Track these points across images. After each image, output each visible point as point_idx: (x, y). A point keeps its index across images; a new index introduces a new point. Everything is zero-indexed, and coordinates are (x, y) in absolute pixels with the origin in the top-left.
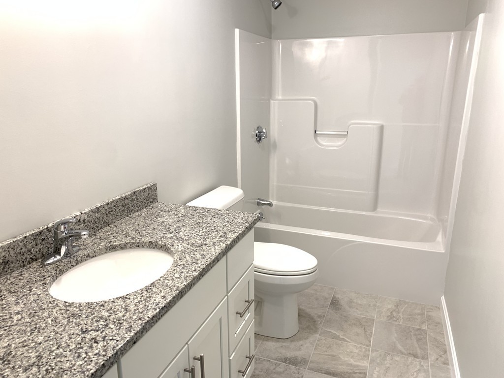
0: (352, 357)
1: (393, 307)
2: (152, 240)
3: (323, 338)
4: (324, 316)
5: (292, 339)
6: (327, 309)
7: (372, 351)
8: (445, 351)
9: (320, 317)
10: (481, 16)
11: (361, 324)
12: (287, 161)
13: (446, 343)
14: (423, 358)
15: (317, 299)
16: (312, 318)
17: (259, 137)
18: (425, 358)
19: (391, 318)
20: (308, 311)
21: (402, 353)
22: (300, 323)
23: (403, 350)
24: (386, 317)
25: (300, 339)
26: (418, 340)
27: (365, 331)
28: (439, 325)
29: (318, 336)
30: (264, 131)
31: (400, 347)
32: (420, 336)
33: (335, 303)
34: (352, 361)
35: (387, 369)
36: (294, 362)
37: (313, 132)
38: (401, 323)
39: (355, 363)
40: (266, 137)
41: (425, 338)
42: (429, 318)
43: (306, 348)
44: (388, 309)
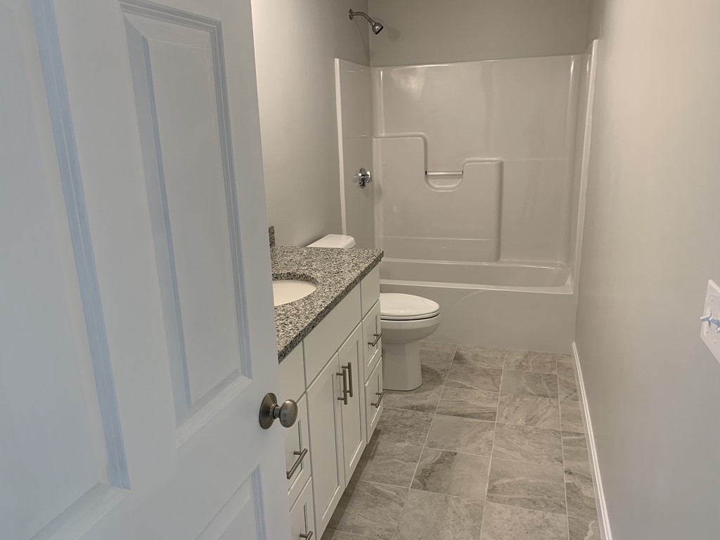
0: (481, 401)
1: (523, 358)
2: (290, 271)
3: (449, 388)
4: (448, 370)
5: (416, 390)
6: (451, 363)
7: (501, 395)
8: (575, 390)
9: (444, 370)
10: (595, 42)
11: (488, 374)
12: (395, 208)
13: (576, 384)
14: (553, 397)
15: (439, 355)
16: (436, 372)
17: (363, 182)
18: (555, 397)
19: (520, 367)
20: (431, 366)
21: (532, 395)
22: (423, 377)
23: (533, 393)
24: (514, 367)
25: (425, 390)
26: (548, 384)
27: (493, 380)
28: (570, 370)
29: (443, 386)
30: (369, 173)
31: (529, 390)
32: (551, 379)
33: (459, 358)
34: (481, 404)
35: (517, 408)
36: (421, 408)
37: (424, 173)
38: (530, 371)
39: (484, 406)
40: (371, 180)
41: (556, 382)
42: (560, 365)
43: (432, 397)
44: (517, 360)
